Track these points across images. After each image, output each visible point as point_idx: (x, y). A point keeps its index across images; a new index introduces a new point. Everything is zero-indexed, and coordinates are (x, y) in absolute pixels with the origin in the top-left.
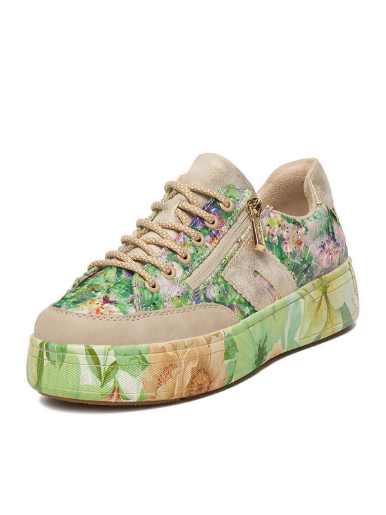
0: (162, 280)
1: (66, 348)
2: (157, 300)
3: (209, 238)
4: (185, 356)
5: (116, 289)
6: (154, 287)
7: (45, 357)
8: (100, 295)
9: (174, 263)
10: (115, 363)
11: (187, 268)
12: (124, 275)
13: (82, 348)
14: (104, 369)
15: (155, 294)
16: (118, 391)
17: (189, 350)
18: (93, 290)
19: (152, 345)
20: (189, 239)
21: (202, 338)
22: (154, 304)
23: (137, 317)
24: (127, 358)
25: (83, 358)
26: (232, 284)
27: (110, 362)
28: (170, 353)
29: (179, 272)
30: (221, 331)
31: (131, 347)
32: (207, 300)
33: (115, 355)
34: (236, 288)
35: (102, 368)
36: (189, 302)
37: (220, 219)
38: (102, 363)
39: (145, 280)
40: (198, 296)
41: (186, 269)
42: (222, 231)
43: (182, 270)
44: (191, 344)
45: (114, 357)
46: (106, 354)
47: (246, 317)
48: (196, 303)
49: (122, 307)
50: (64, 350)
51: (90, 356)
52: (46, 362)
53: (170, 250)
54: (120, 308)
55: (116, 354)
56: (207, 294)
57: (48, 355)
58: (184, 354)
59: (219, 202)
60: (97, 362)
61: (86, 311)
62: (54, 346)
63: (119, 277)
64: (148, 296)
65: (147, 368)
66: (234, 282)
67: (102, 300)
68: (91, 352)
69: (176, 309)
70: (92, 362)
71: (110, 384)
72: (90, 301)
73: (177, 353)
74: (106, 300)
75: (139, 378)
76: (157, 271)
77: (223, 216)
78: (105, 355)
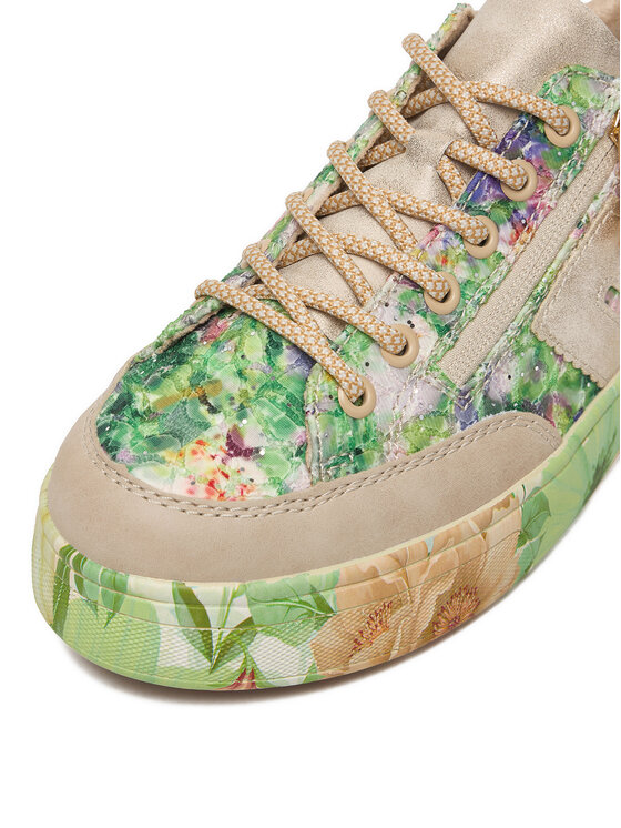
0: (382, 375)
1: (125, 584)
2: (366, 438)
3: (507, 230)
4: (425, 576)
5: (263, 405)
6: (361, 400)
7: (72, 583)
8: (220, 424)
9: (416, 319)
10: (249, 622)
11: (448, 328)
12: (285, 359)
13: (166, 587)
14: (218, 636)
15: (362, 424)
16: (252, 676)
17: (435, 558)
18: (204, 400)
19: (343, 568)
20: (456, 242)
21: (469, 520)
22: (358, 452)
23: (312, 501)
24: (280, 607)
25: (167, 610)
26: (554, 344)
27: (234, 621)
28: (388, 579)
29: (427, 341)
30: (516, 488)
31: (291, 580)
32: (492, 407)
33: (250, 605)
34: (559, 352)
35: (215, 633)
36: (445, 427)
37: (541, 170)
38: (214, 621)
39: (339, 384)
40: (468, 400)
41: (444, 330)
42: (543, 207)
43: (434, 335)
44: (443, 545)
45: (247, 609)
46: (227, 602)
47: (576, 419)
48: (464, 426)
49: (274, 468)
50: (119, 588)
51: (184, 607)
52: (74, 595)
53: (408, 280)
54: (269, 472)
55: (252, 602)
56: (492, 388)
57: (79, 582)
58: (423, 570)
59: (543, 122)
60: (201, 619)
61: (179, 488)
62: (94, 569)
63: (272, 364)
64: (343, 434)
65: (328, 623)
66: (559, 337)
67: (223, 442)
68: (188, 598)
69: (413, 458)
70: (188, 619)
71: (234, 666)
72: (193, 445)
73: (405, 576)
74: (235, 447)
75: (307, 646)
76: (372, 348)
77: (549, 164)
78: (223, 604)
